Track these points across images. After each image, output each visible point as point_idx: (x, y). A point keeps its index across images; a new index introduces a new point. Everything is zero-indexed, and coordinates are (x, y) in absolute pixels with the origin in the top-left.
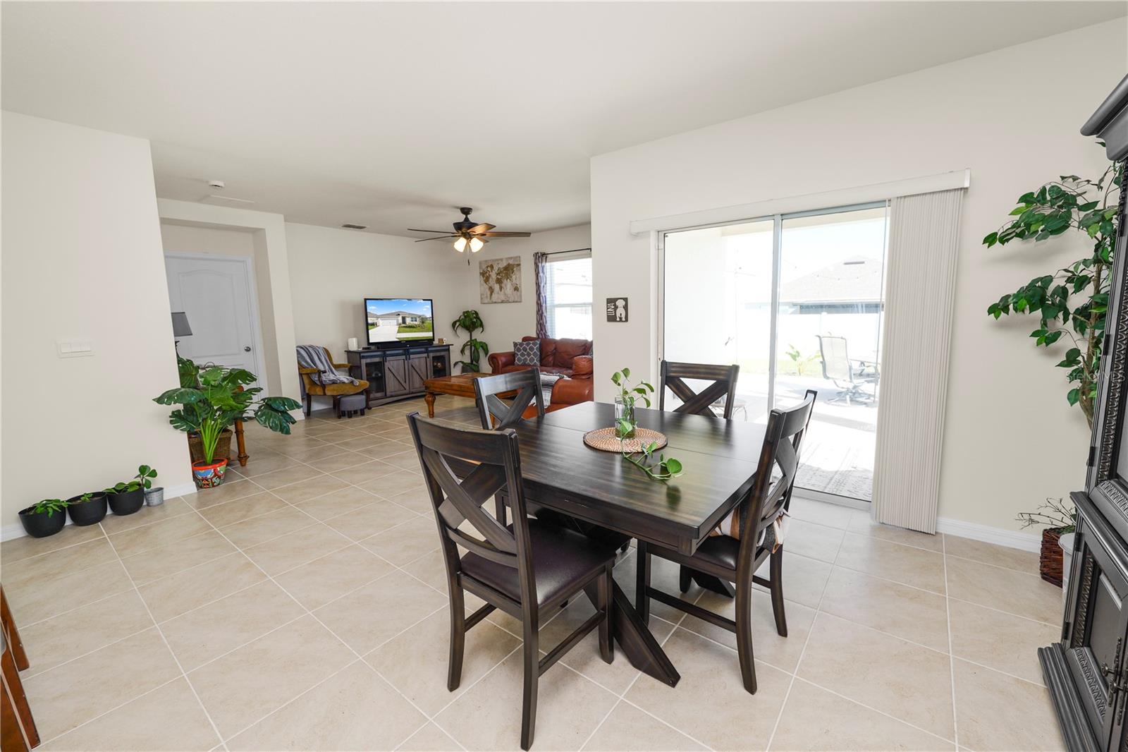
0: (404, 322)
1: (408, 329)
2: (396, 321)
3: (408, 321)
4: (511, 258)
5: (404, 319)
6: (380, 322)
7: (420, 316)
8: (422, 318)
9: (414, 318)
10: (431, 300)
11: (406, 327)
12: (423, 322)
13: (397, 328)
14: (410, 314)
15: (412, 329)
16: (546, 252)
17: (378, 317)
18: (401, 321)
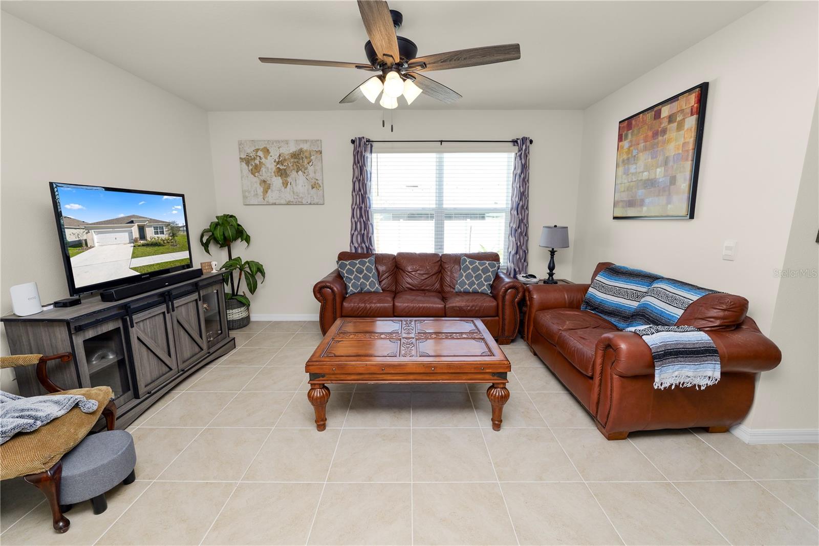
0: (143, 236)
1: (149, 249)
2: (127, 234)
3: (150, 233)
4: (306, 141)
5: (142, 229)
6: (95, 238)
7: (168, 225)
8: (172, 228)
9: (159, 230)
10: (183, 196)
11: (147, 245)
12: (174, 235)
13: (130, 249)
14: (151, 221)
15: (156, 248)
16: (371, 139)
17: (88, 228)
18: (136, 234)
